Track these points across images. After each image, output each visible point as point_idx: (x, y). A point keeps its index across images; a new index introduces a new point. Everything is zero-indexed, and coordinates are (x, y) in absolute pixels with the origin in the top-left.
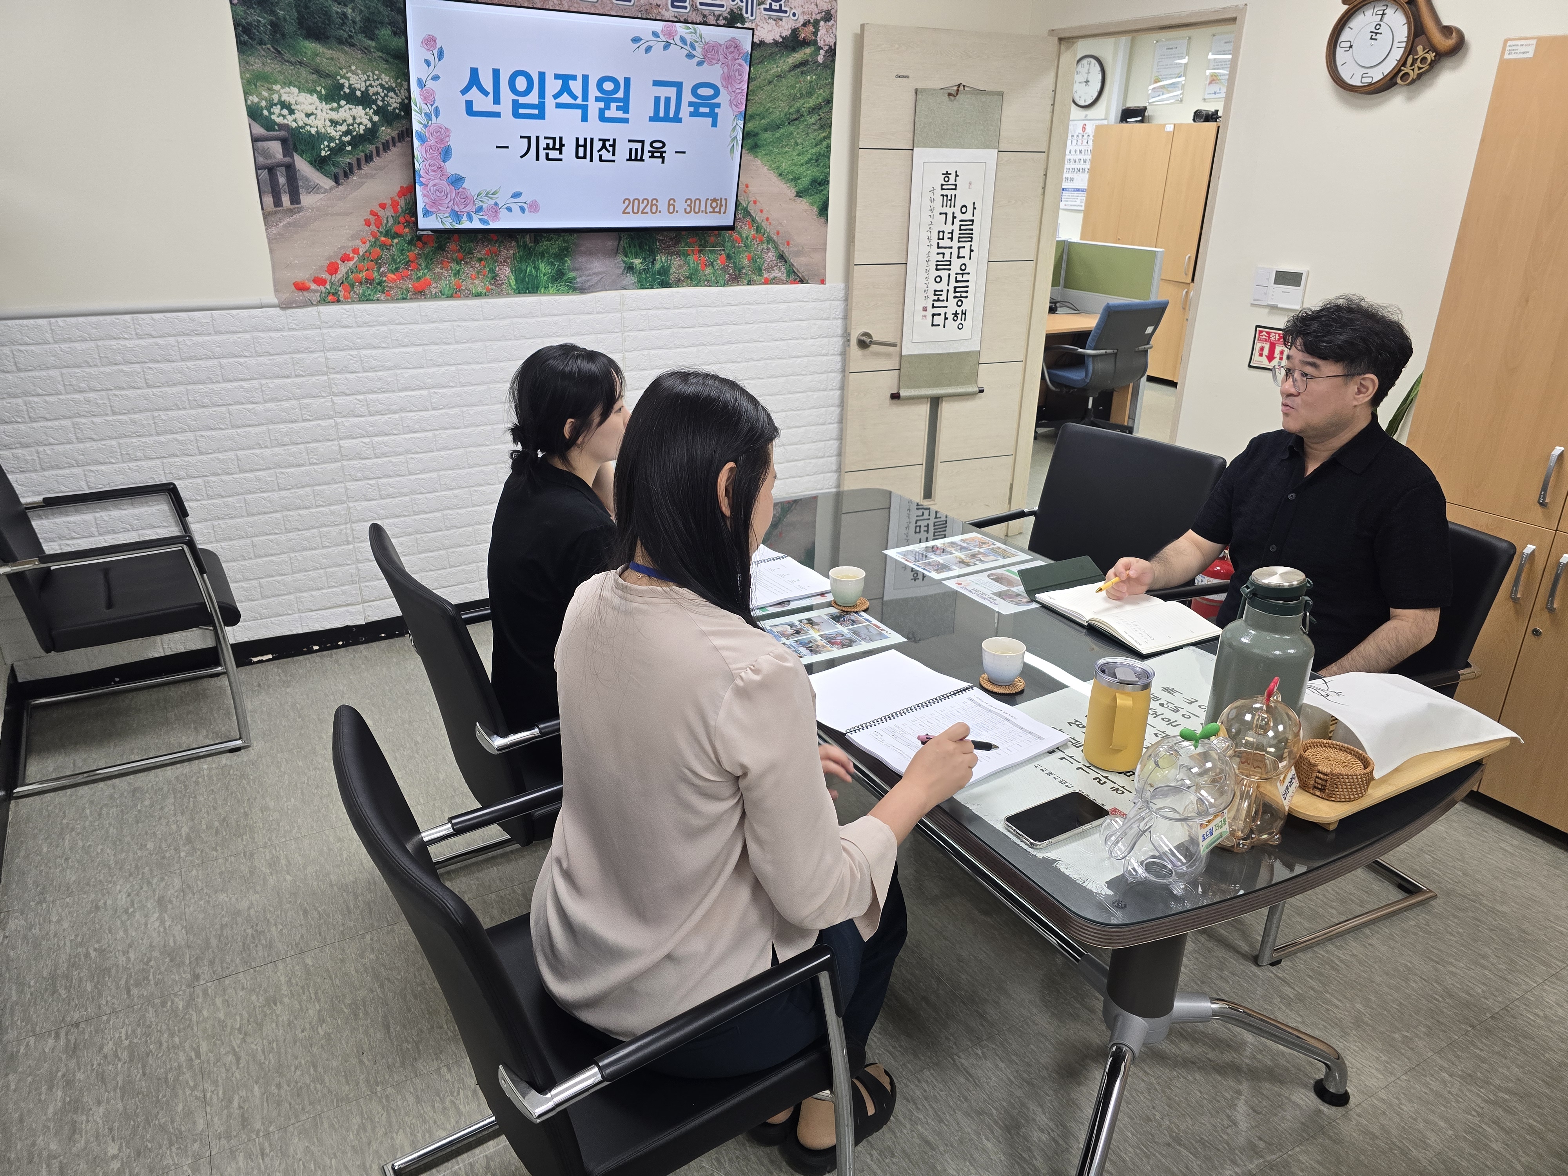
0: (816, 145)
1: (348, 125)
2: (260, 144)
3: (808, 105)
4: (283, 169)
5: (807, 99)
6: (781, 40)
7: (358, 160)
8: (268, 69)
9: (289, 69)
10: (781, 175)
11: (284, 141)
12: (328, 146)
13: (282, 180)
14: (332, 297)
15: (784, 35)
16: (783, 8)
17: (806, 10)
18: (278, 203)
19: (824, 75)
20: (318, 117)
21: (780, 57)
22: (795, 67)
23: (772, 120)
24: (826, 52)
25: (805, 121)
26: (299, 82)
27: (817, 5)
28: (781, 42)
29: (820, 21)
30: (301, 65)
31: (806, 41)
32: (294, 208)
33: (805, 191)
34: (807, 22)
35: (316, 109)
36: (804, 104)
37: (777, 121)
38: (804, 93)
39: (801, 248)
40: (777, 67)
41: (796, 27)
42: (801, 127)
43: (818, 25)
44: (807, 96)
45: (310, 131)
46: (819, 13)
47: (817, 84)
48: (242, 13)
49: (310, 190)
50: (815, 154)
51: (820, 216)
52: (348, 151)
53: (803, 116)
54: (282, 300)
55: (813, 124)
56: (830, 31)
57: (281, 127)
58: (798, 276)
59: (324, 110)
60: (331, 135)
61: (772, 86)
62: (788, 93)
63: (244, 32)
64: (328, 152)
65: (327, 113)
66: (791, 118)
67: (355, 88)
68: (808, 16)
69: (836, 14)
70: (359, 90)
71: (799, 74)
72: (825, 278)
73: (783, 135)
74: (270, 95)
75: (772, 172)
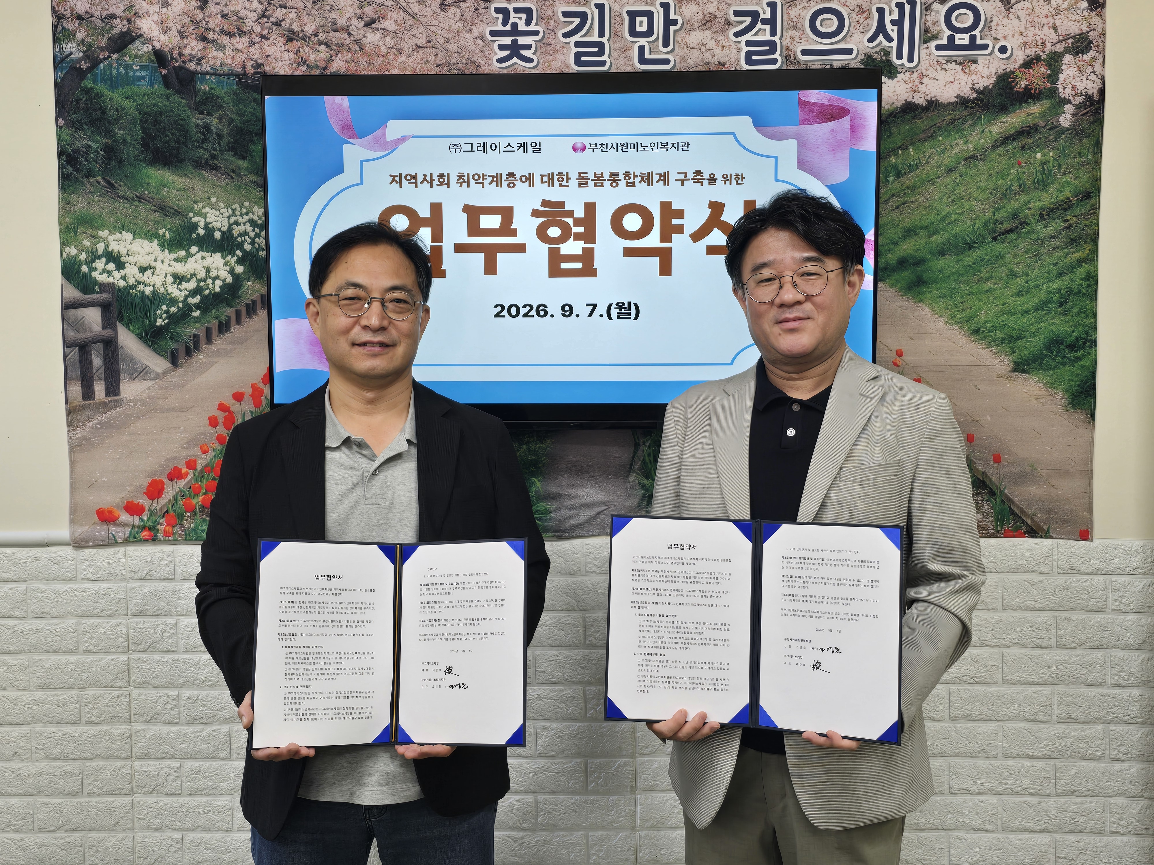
0: (1060, 274)
1: (199, 281)
2: (72, 312)
3: (1038, 205)
4: (100, 346)
5: (1035, 194)
6: (974, 95)
7: (208, 331)
8: (94, 210)
9: (124, 208)
10: (976, 332)
11: (105, 307)
12: (167, 312)
13: (97, 361)
14: (148, 534)
15: (980, 86)
16: (979, 41)
17: (1030, 39)
18: (88, 393)
19: (1076, 147)
20: (157, 271)
21: (973, 125)
22: (1007, 139)
23: (956, 236)
24: (1081, 107)
25: (1033, 232)
26: (135, 224)
27: (1055, 28)
28: (976, 99)
29: (1064, 55)
30: (140, 202)
31: (1033, 92)
32: (109, 402)
33: (1035, 361)
34: (1032, 59)
35: (155, 260)
36: (1029, 202)
37: (968, 235)
38: (1029, 182)
39: (1028, 469)
40: (966, 142)
41: (1008, 70)
42: (1022, 244)
43: (1057, 62)
44: (1035, 188)
45: (144, 292)
46: (1060, 41)
47: (1060, 165)
48: (68, 138)
49: (134, 376)
50: (1059, 290)
51: (1074, 407)
52: (195, 317)
53: (1027, 224)
54: (77, 535)
55: (1052, 237)
56: (1089, 69)
57: (105, 287)
58: (1023, 522)
59: (167, 261)
60: (173, 296)
61: (955, 175)
62: (991, 186)
63: (68, 162)
64: (167, 321)
65: (170, 266)
66: (1000, 228)
67: (213, 228)
68: (1034, 49)
69: (1102, 39)
70: (219, 230)
71: (1016, 151)
72: (1092, 528)
73: (982, 261)
74: (94, 244)
75: (956, 327)
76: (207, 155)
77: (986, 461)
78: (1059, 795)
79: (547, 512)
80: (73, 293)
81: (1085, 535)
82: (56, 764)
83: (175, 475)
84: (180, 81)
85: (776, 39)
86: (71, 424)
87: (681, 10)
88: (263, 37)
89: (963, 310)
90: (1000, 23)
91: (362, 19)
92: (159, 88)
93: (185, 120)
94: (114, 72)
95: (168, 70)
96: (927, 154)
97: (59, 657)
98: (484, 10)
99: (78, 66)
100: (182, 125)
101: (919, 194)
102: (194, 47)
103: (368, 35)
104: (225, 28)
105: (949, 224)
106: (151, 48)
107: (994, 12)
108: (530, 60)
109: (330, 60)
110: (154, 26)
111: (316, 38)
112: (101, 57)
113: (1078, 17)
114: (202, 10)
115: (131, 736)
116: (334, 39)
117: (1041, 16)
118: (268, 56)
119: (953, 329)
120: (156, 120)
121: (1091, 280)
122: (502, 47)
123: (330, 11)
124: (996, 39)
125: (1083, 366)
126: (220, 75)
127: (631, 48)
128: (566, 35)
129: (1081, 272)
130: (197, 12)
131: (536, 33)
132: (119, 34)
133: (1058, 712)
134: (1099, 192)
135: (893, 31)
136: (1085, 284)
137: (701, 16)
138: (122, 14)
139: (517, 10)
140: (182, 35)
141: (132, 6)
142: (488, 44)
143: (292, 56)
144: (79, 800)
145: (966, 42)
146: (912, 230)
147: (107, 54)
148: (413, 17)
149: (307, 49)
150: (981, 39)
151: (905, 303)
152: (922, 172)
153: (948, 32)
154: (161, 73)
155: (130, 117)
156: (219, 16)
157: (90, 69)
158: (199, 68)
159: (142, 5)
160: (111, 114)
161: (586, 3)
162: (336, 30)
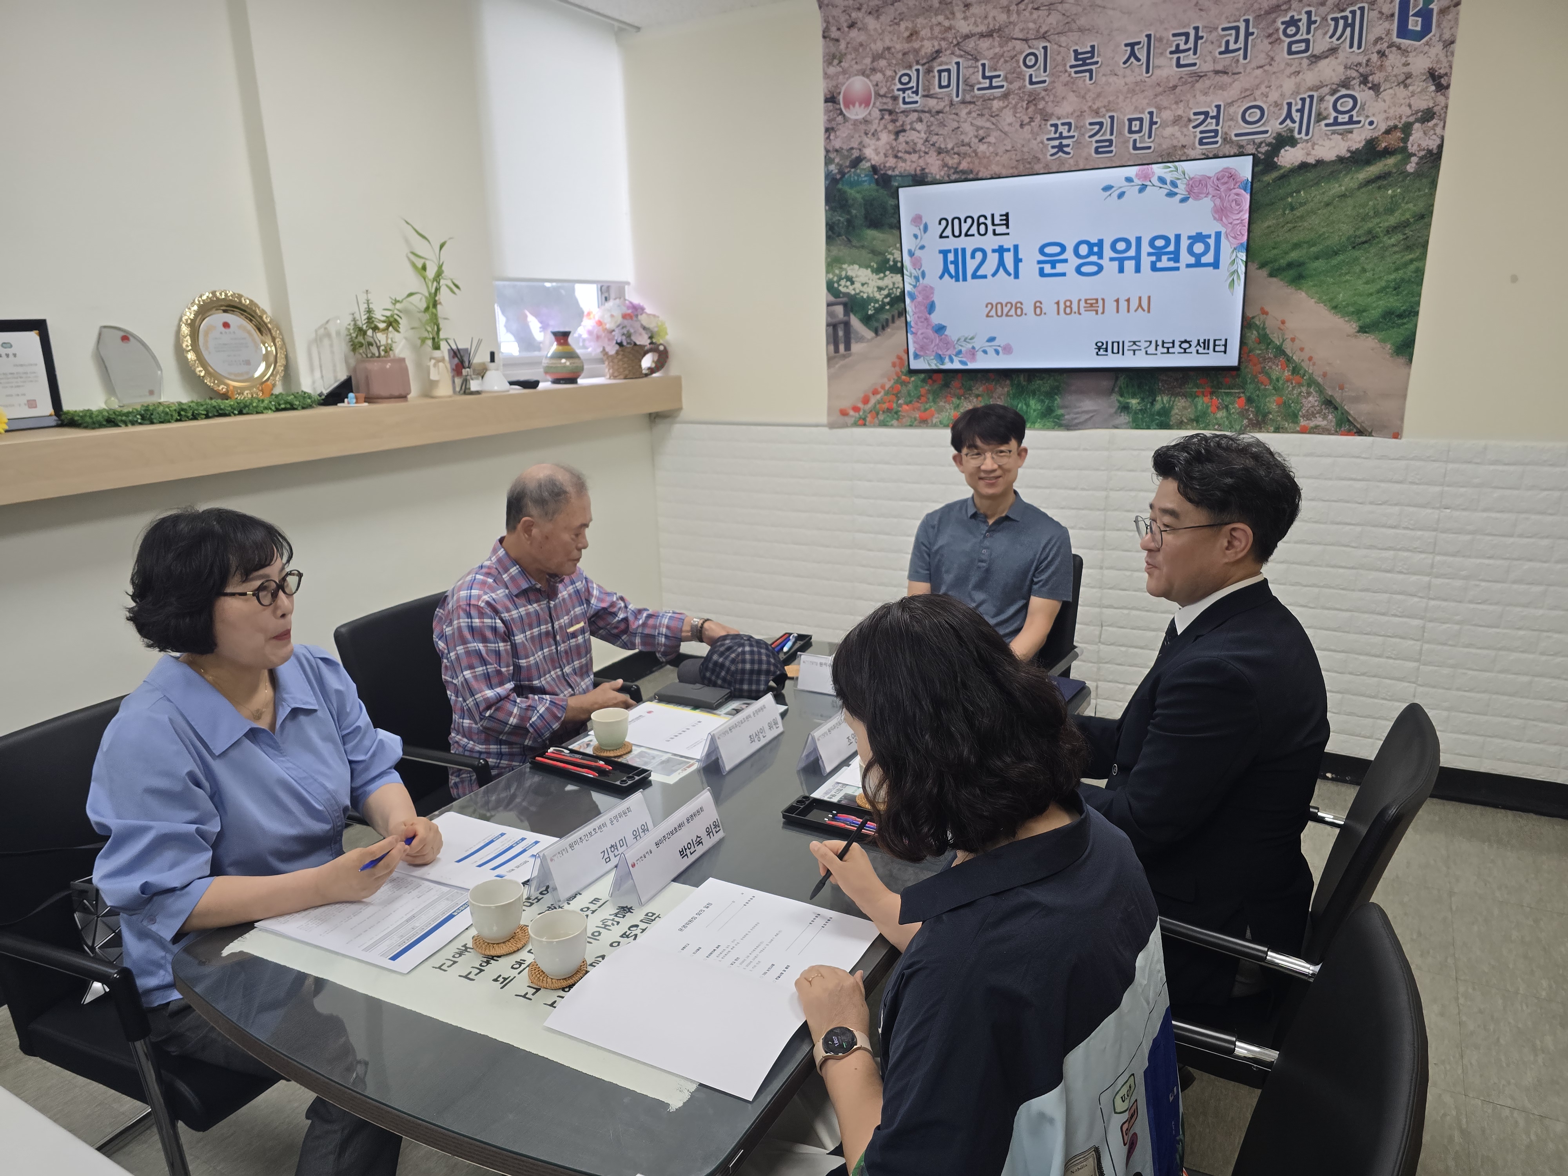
0: (1398, 269)
2: (831, 308)
3: (1387, 224)
4: (842, 326)
5: (1385, 217)
6: (1349, 155)
7: (893, 317)
8: (841, 254)
9: (855, 251)
10: (1335, 307)
11: (845, 305)
12: (874, 307)
13: (841, 333)
14: (862, 423)
15: (1354, 148)
16: (1355, 119)
17: (1391, 115)
18: (837, 350)
19: (1417, 185)
20: (870, 285)
21: (1346, 175)
22: (1369, 182)
23: (1327, 246)
24: (1424, 158)
25: (1381, 242)
26: (860, 260)
27: (1410, 106)
28: (1350, 157)
29: (1414, 124)
30: (863, 248)
31: (1390, 150)
32: (846, 354)
33: (1373, 325)
34: (1391, 128)
35: (869, 279)
36: (1380, 223)
37: (1335, 246)
38: (1381, 210)
39: (1362, 393)
41: (1374, 136)
42: (1373, 250)
43: (1410, 128)
44: (1385, 213)
45: (863, 296)
46: (1412, 115)
47: (1404, 198)
48: (831, 217)
49: (858, 340)
50: (1395, 280)
51: (1397, 354)
52: (887, 309)
53: (1378, 237)
54: (830, 421)
56: (1432, 132)
57: (845, 294)
58: (1355, 426)
59: (874, 279)
60: (877, 298)
61: (1330, 208)
62: (1355, 213)
63: (830, 230)
64: (873, 311)
65: (876, 282)
66: (1358, 241)
68: (1394, 121)
69: (1445, 110)
71: (1375, 190)
72: (1402, 431)
73: (1343, 262)
74: (840, 272)
75: (1322, 305)
77: (1334, 389)
79: (1063, 415)
80: (832, 299)
81: (1396, 436)
83: (875, 392)
84: (884, 181)
85: (1219, 128)
86: (829, 366)
87: (1160, 115)
88: (926, 153)
89: (1328, 294)
90: (1371, 104)
92: (873, 186)
94: (852, 179)
95: (878, 175)
96: (1313, 195)
98: (1044, 126)
99: (836, 177)
101: (1305, 221)
102: (891, 162)
104: (907, 150)
105: (1323, 239)
106: (870, 164)
107: (1367, 98)
108: (1068, 153)
109: (959, 163)
110: (872, 152)
111: (953, 151)
112: (846, 171)
113: (1426, 98)
114: (896, 141)
116: (962, 151)
117: (1401, 98)
118: (928, 164)
119: (1320, 306)
120: (871, 203)
121: (1420, 272)
122: (1053, 147)
124: (1367, 116)
125: (1408, 329)
126: (903, 176)
127: (1128, 141)
128: (1091, 137)
130: (893, 142)
132: (855, 158)
134: (1433, 213)
135: (1296, 116)
136: (1414, 275)
137: (1173, 118)
138: (857, 147)
139: (1063, 124)
140: (886, 156)
141: (862, 142)
142: (1046, 146)
143: (940, 162)
145: (1346, 120)
146: (1298, 244)
147: (849, 169)
148: (1005, 134)
149: (948, 158)
150: (1357, 117)
152: (1308, 207)
153: (1334, 114)
154: (874, 177)
155: (859, 203)
156: (904, 143)
158: (893, 174)
159: (866, 140)
160: (850, 202)
161: (1104, 116)
162: (963, 145)
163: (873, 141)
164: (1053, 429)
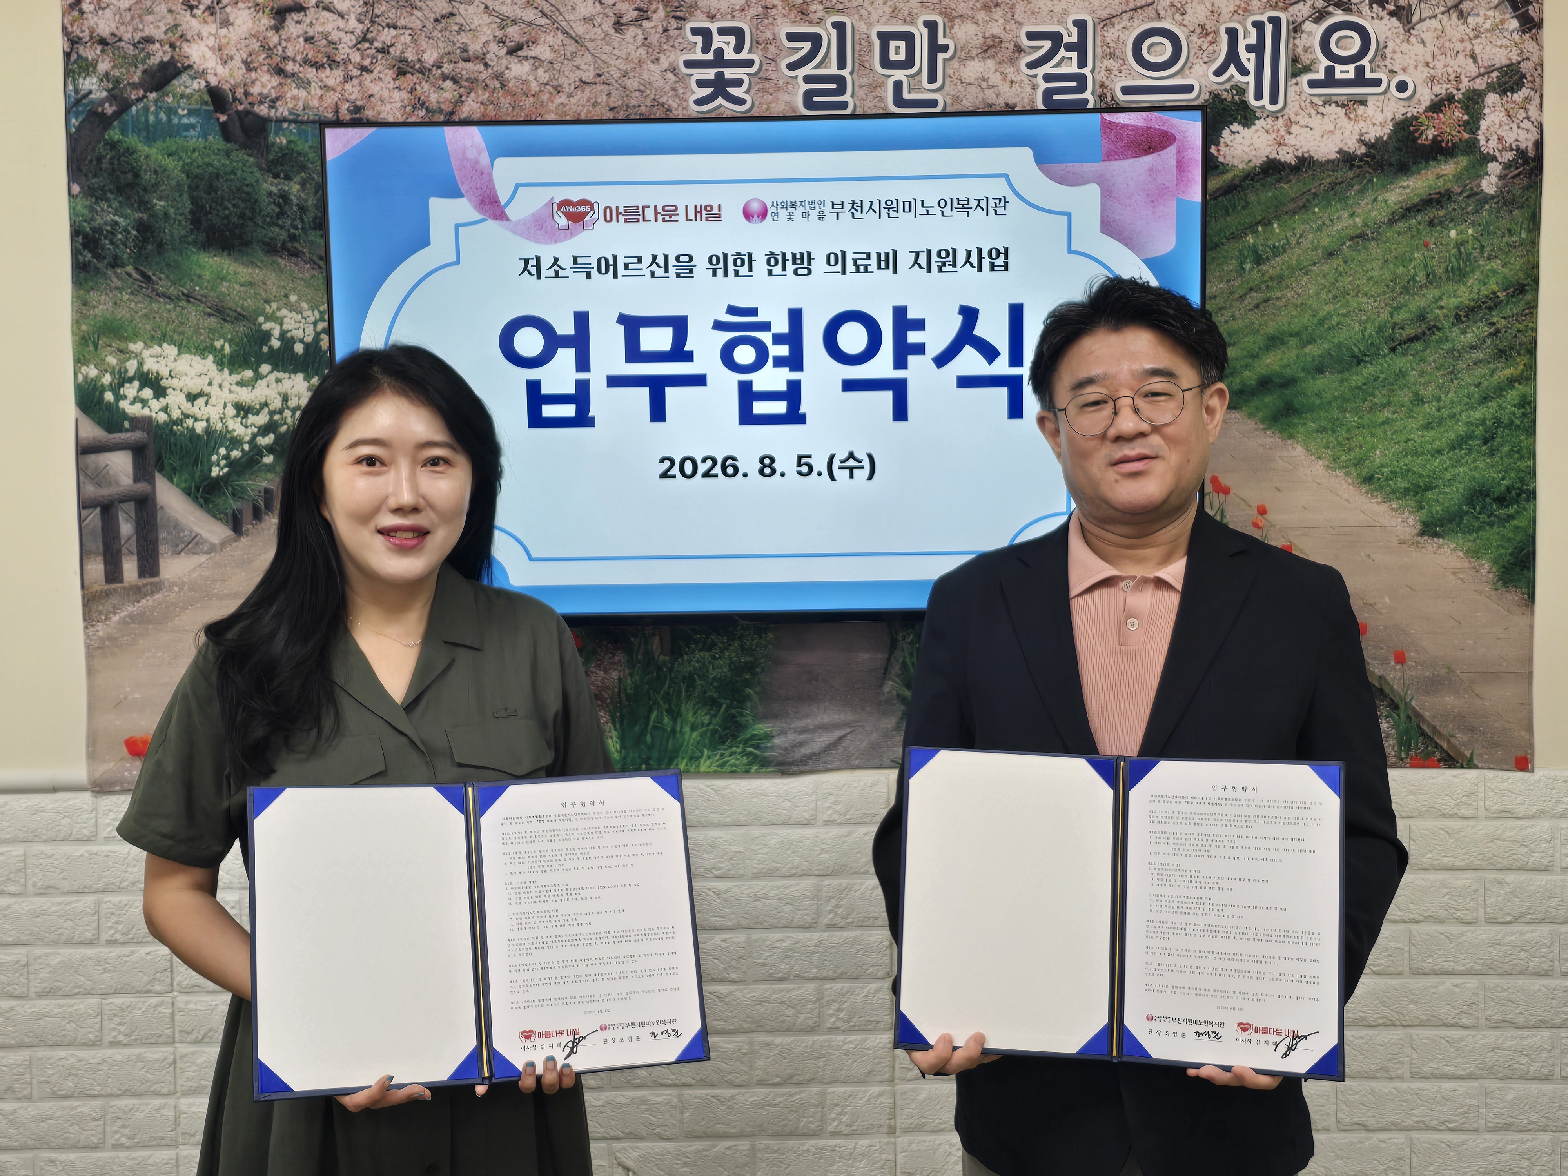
0: (1485, 399)
1: (272, 413)
2: (92, 458)
3: (1454, 302)
4: (130, 507)
5: (1450, 287)
6: (1363, 150)
8: (123, 313)
9: (165, 310)
10: (1368, 479)
11: (138, 451)
12: (227, 457)
13: (126, 528)
15: (1371, 137)
16: (1368, 75)
17: (1439, 72)
18: (113, 574)
19: (1504, 223)
20: (213, 400)
21: (1361, 192)
22: (1409, 210)
23: (1339, 346)
24: (1510, 166)
25: (1447, 340)
26: (181, 333)
27: (1474, 57)
28: (1365, 155)
29: (1486, 95)
30: (189, 301)
31: (1444, 145)
32: (145, 585)
33: (1451, 520)
34: (1442, 100)
35: (210, 384)
36: (1440, 298)
37: (1355, 345)
38: (1439, 271)
39: (1443, 672)
40: (1352, 215)
41: (1409, 115)
42: (1432, 357)
43: (1478, 103)
44: (1448, 278)
45: (193, 429)
46: (1481, 75)
47: (1482, 247)
48: (86, 211)
49: (180, 548)
50: (1483, 422)
51: (1505, 584)
52: (266, 465)
53: (1439, 329)
54: (97, 775)
55: (1472, 347)
56: (1522, 114)
57: (138, 423)
58: (1437, 746)
59: (226, 385)
60: (235, 434)
61: (1337, 261)
62: (1388, 275)
63: (85, 246)
64: (226, 470)
65: (230, 391)
66: (1401, 335)
67: (292, 338)
68: (1445, 86)
69: (1539, 71)
70: (302, 341)
71: (1421, 227)
72: (1532, 754)
73: (1375, 380)
74: (122, 362)
75: (1340, 473)
76: (284, 235)
77: (1384, 661)
78: (1490, 1131)
79: (768, 737)
80: (92, 431)
81: (1523, 764)
82: (66, 1103)
84: (245, 130)
85: (1086, 71)
86: (89, 617)
87: (953, 31)
88: (364, 69)
89: (1350, 449)
90: (1397, 48)
91: (504, 43)
92: (216, 140)
93: (252, 185)
94: (152, 118)
95: (229, 115)
96: (1298, 232)
97: (71, 951)
98: (676, 31)
99: (100, 110)
100: (248, 193)
101: (1287, 287)
102: (265, 83)
103: (512, 66)
104: (310, 56)
105: (1329, 329)
106: (203, 84)
107: (1389, 34)
108: (742, 102)
109: (459, 102)
110: (209, 54)
111: (439, 71)
112: (133, 97)
113: (1505, 42)
114: (277, 31)
115: (174, 1062)
116: (464, 72)
117: (1454, 40)
118: (371, 96)
119: (1337, 476)
120: (211, 186)
121: (1527, 407)
122: (701, 83)
123: (458, 33)
124: (1392, 72)
125: (1517, 528)
126: (302, 122)
127: (883, 85)
128: (792, 66)
129: (1513, 395)
130: (270, 33)
131: (749, 63)
132: (159, 65)
133: (1488, 1013)
134: (1537, 284)
135: (1248, 60)
136: (1519, 412)
137: (981, 40)
138: (163, 37)
139: (722, 31)
140: (249, 66)
141: (176, 26)
142: (683, 80)
143: (405, 95)
144: (99, 1155)
145: (1351, 75)
146: (1278, 338)
147: (141, 93)
148: (577, 41)
149: (426, 86)
150: (1372, 71)
151: (1269, 440)
152: (1291, 257)
153: (1326, 62)
154: (218, 119)
155: (173, 183)
156: (301, 40)
157: (118, 114)
158: (272, 113)
159: (191, 24)
160: (147, 177)
161: (820, 21)
162: (467, 60)
163: (212, 28)
164: (746, 773)
